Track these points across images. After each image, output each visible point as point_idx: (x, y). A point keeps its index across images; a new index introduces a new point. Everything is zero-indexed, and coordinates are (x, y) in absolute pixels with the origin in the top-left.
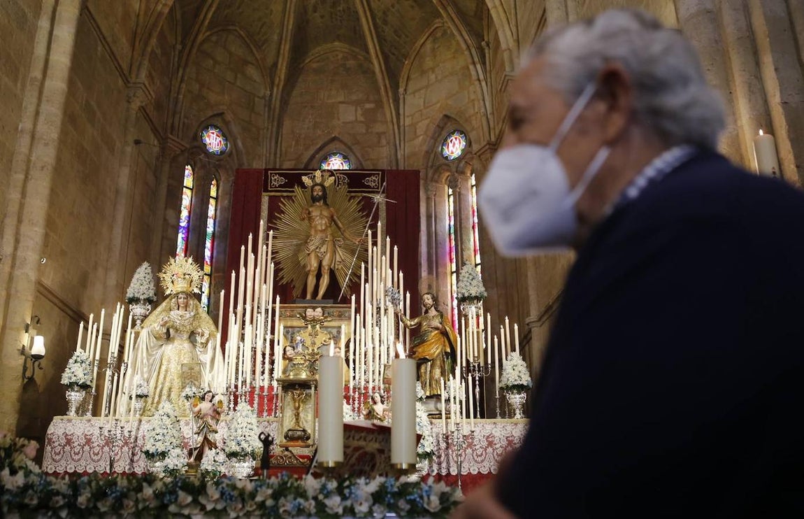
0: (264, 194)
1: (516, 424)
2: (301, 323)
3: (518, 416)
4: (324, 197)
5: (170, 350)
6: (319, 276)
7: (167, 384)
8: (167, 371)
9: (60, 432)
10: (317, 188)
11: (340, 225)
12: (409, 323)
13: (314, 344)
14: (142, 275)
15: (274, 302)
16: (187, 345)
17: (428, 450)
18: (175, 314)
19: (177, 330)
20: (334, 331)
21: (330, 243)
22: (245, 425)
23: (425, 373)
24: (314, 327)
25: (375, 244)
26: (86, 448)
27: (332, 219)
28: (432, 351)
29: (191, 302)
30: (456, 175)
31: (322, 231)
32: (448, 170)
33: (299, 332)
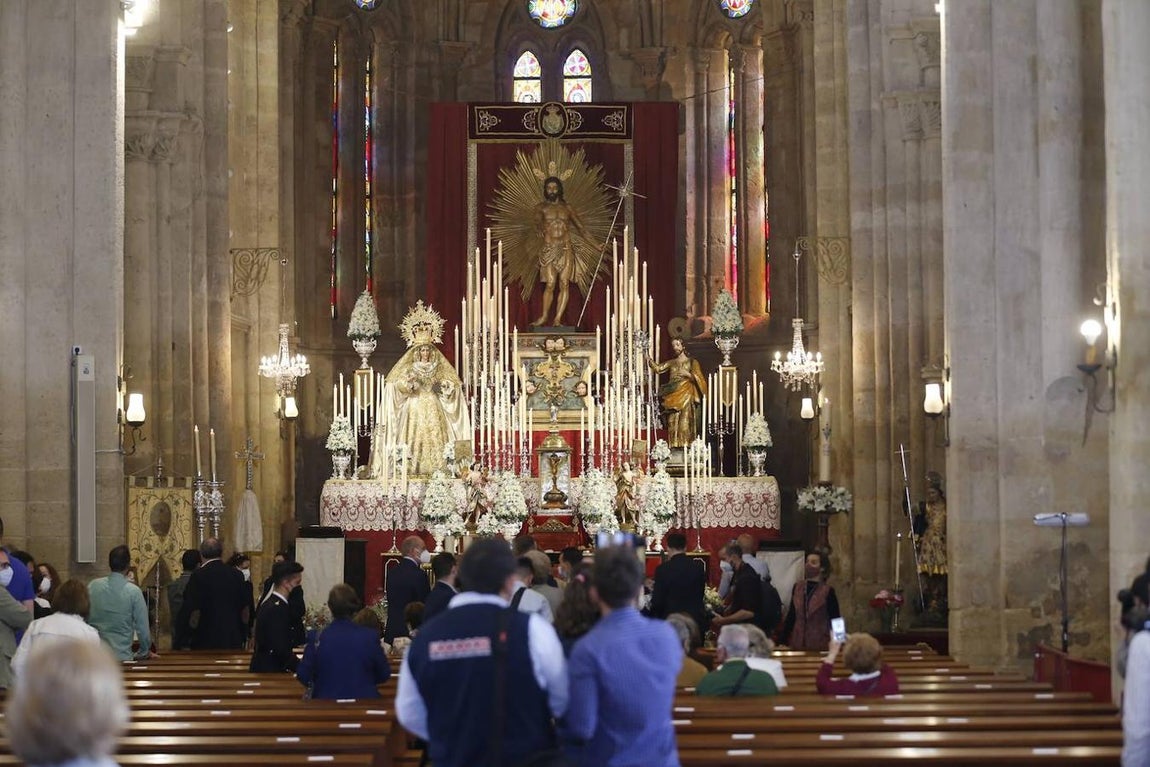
0: (469, 141)
1: (754, 482)
2: (539, 354)
3: (757, 474)
4: (560, 194)
5: (414, 403)
6: (557, 291)
7: (418, 441)
8: (415, 426)
9: (336, 495)
10: (552, 185)
11: (579, 225)
12: (657, 368)
13: (555, 377)
14: (365, 308)
15: (511, 331)
16: (431, 397)
17: (671, 512)
18: (418, 366)
19: (422, 383)
20: (577, 362)
21: (569, 253)
22: (512, 492)
23: (674, 423)
24: (554, 358)
25: (621, 257)
26: (361, 508)
27: (570, 220)
28: (681, 401)
29: (434, 353)
30: (739, 46)
31: (559, 238)
32: (727, 30)
33: (538, 363)
